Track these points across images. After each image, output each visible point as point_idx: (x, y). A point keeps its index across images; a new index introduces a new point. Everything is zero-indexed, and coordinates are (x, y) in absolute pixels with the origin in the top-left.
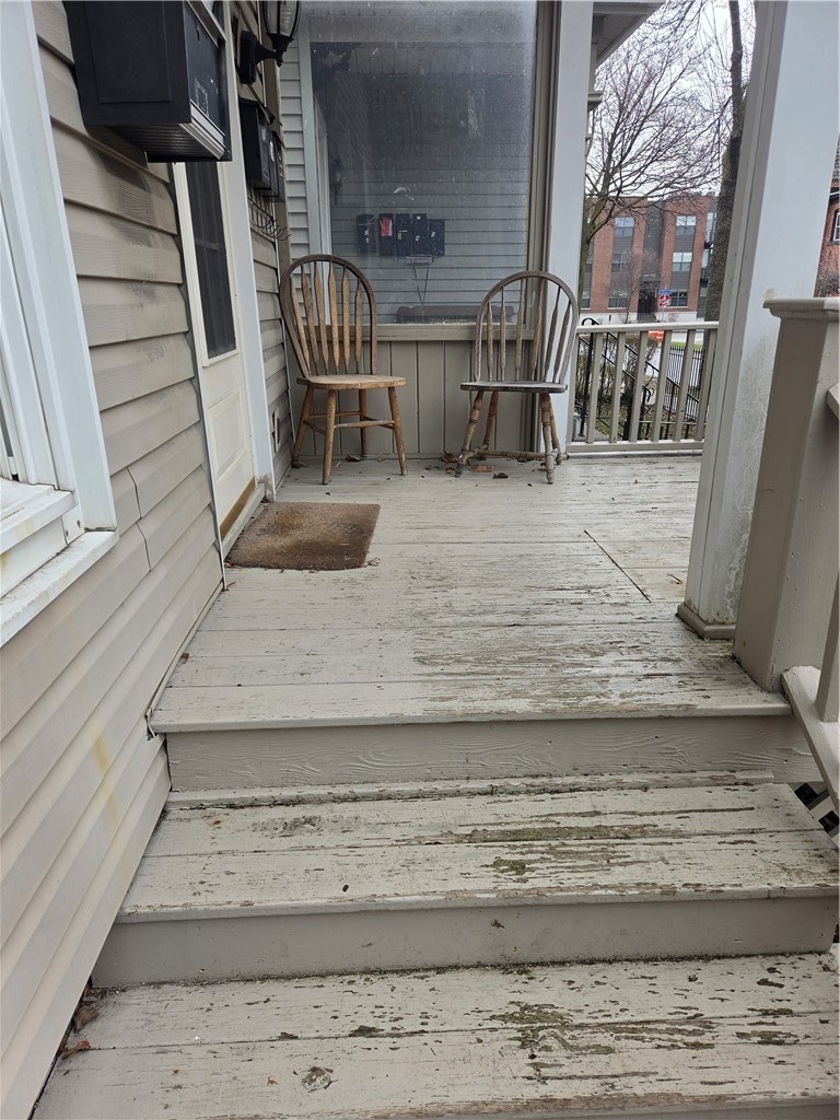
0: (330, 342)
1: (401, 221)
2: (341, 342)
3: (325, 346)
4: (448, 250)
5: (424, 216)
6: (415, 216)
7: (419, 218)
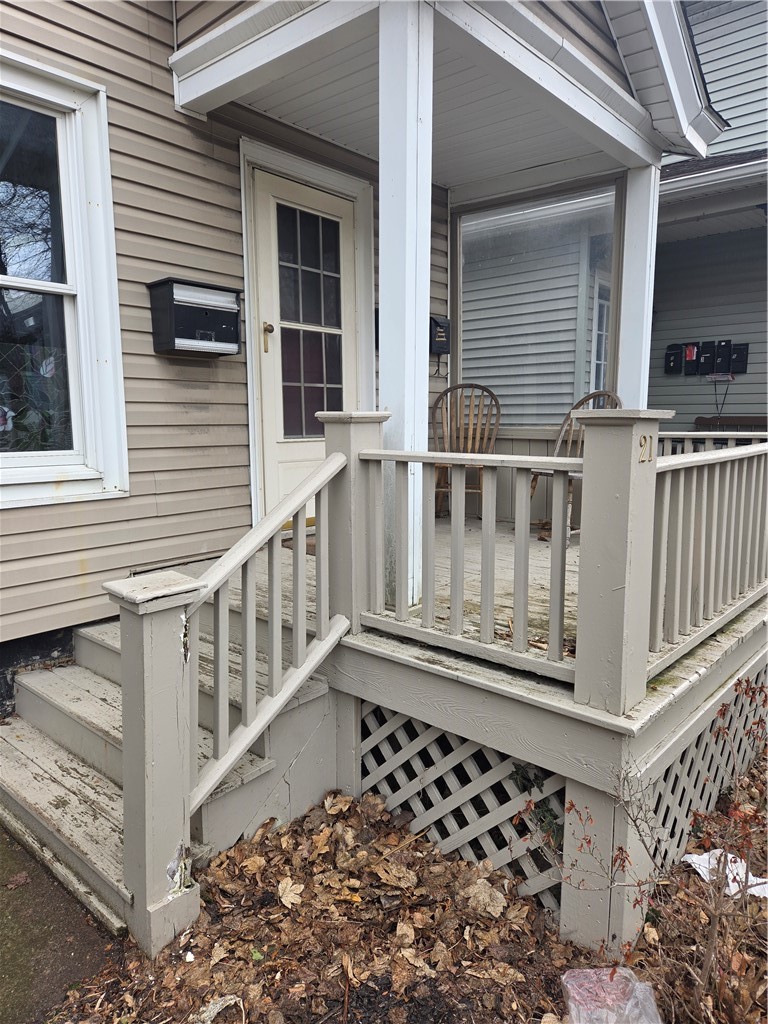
0: (466, 438)
1: (707, 347)
2: (474, 438)
3: (462, 440)
4: (750, 369)
5: (729, 341)
6: (720, 342)
7: (723, 344)
